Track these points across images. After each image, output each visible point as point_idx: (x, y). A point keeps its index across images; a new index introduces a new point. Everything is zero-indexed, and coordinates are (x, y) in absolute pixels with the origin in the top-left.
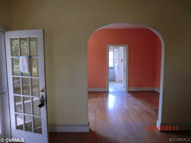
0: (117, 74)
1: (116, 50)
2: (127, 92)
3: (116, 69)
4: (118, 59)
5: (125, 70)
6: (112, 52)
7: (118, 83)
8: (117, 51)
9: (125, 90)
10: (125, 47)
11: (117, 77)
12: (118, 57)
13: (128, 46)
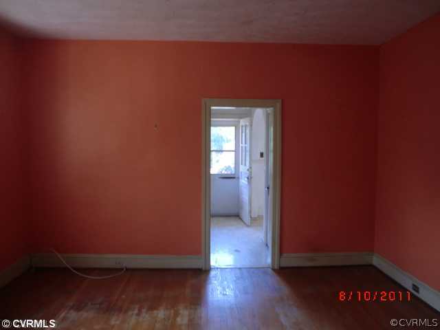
0: (245, 197)
1: (243, 122)
2: (274, 270)
3: (243, 181)
4: (248, 149)
5: (268, 188)
6: (234, 128)
7: (248, 226)
8: (246, 126)
9: (268, 260)
10: (270, 110)
11: (246, 208)
12: (248, 145)
13: (279, 105)
